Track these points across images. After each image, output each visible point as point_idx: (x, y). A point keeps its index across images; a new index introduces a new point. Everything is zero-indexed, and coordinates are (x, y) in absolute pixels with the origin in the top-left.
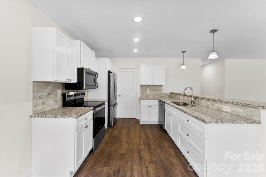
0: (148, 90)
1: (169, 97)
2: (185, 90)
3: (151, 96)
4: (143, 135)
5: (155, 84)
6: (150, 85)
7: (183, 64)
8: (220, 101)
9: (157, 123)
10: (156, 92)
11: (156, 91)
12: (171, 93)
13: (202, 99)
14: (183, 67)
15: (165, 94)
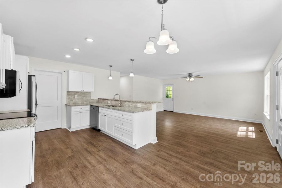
0: (76, 97)
1: (96, 102)
2: (115, 96)
3: (79, 103)
4: (80, 139)
5: (84, 91)
6: (78, 92)
7: (111, 76)
8: (136, 102)
9: (88, 127)
10: (85, 99)
11: (85, 97)
12: (99, 99)
13: (126, 101)
14: (111, 78)
15: (93, 100)
